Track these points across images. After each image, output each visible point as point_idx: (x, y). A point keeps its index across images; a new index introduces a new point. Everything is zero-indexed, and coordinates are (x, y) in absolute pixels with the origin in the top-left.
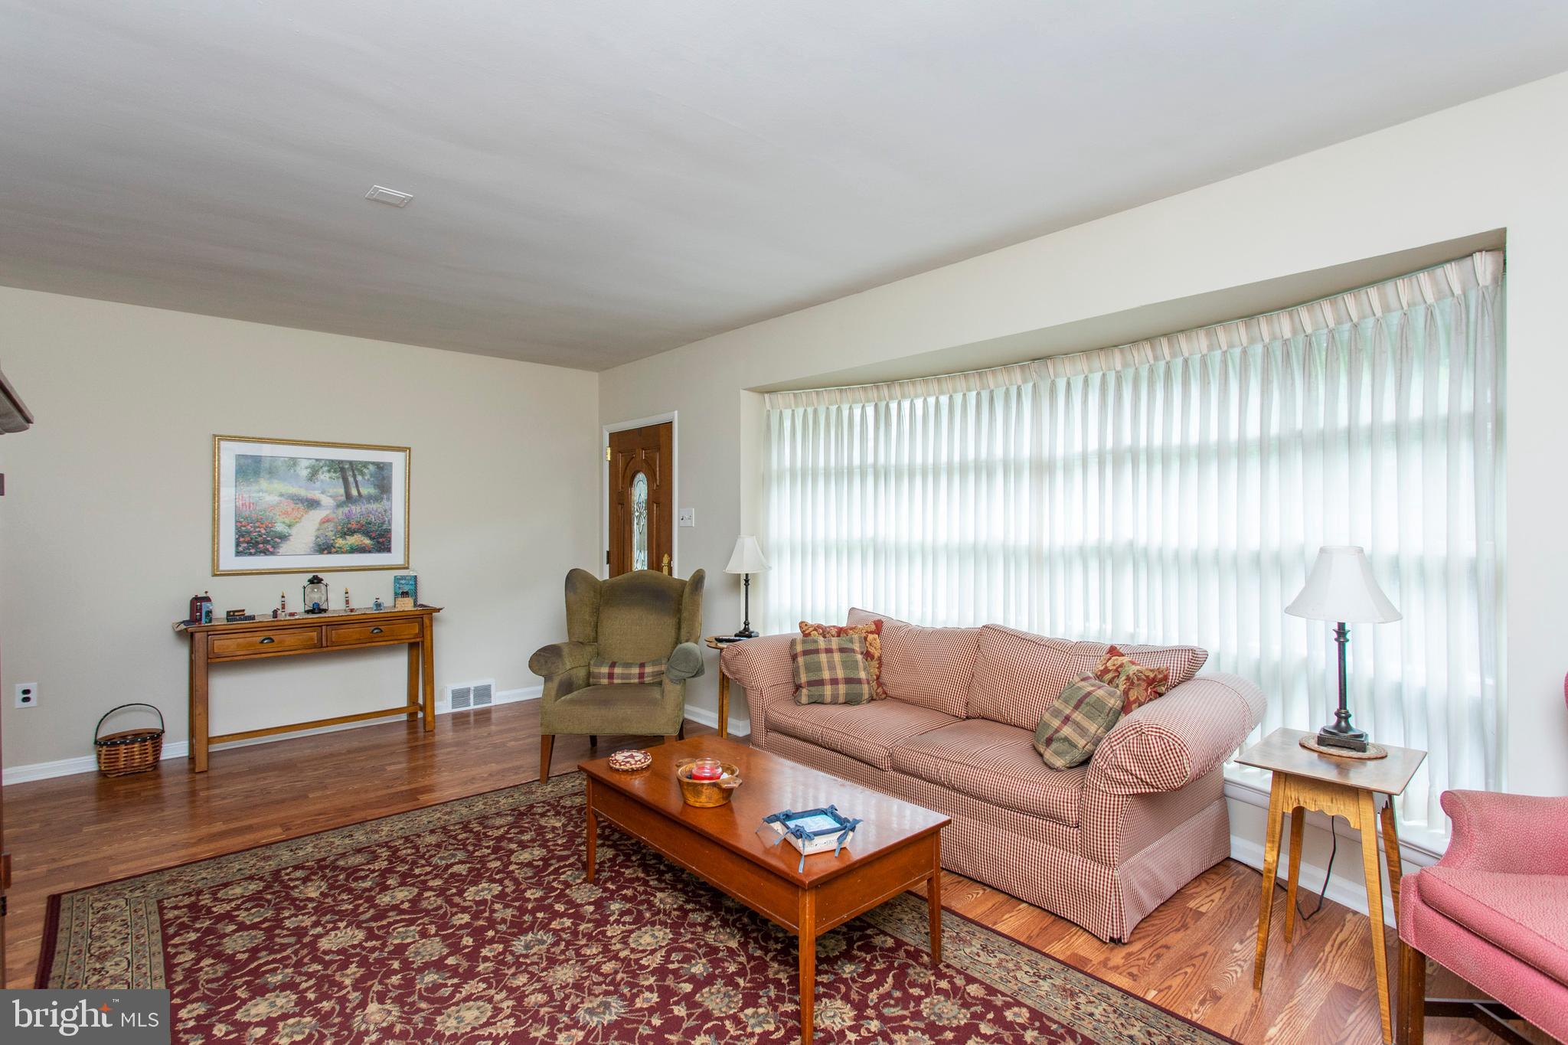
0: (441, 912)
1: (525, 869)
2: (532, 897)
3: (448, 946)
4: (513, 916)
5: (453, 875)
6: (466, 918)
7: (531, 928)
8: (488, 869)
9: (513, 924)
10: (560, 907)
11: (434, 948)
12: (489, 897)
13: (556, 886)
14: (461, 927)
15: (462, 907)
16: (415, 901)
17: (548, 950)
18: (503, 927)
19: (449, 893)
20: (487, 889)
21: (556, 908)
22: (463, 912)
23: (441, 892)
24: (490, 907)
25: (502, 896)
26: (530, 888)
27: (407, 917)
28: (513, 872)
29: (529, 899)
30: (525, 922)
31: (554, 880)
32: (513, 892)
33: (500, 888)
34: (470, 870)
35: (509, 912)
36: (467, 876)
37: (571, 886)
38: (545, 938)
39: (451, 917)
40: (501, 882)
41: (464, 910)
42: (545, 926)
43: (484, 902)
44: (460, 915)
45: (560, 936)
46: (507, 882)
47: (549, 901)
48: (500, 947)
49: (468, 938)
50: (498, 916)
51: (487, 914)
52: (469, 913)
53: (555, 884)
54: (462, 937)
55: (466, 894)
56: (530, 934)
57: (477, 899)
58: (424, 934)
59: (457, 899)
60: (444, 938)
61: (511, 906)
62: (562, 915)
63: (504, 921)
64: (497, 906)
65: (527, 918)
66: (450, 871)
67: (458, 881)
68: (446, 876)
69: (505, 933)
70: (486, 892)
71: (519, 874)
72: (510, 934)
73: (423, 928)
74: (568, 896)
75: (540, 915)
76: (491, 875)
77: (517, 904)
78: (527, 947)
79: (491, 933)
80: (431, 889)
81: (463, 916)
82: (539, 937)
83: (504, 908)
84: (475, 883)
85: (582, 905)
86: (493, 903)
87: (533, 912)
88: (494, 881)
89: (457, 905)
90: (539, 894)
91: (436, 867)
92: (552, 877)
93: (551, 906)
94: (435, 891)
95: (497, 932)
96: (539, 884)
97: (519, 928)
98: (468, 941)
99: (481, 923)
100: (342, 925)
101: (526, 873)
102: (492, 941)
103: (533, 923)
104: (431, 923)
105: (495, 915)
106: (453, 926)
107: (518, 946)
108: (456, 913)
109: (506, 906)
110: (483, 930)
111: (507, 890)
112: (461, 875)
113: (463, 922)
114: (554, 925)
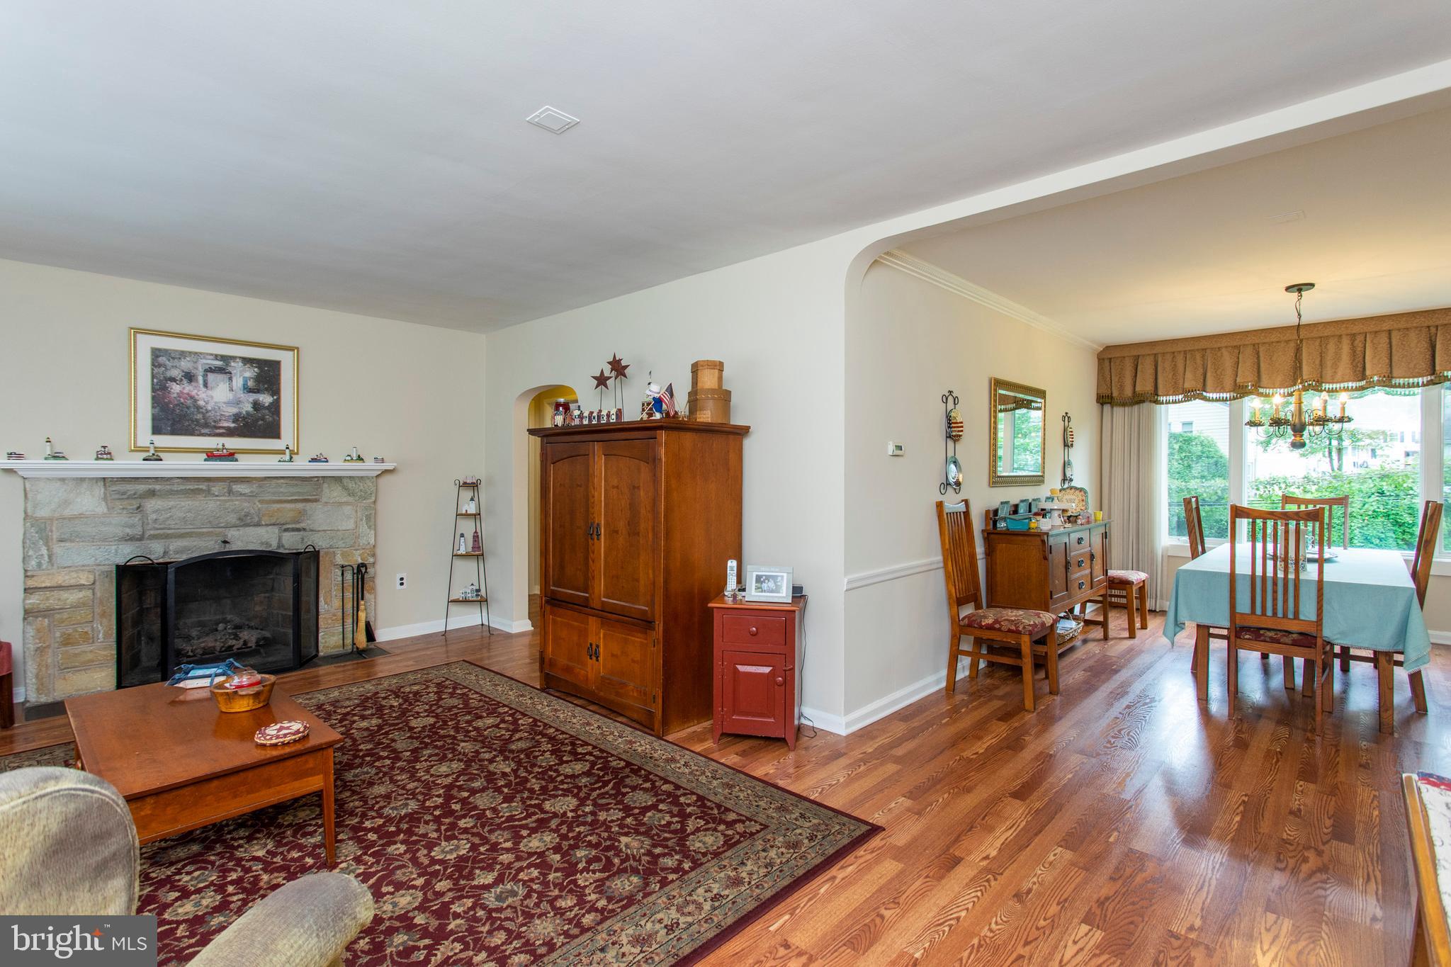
0: (487, 829)
1: (404, 879)
2: (399, 845)
3: (470, 803)
4: (419, 827)
5: (490, 868)
6: (462, 823)
7: (402, 818)
8: (450, 877)
9: (419, 820)
10: (372, 836)
11: (482, 801)
12: (443, 843)
13: (371, 859)
14: (464, 816)
15: (468, 833)
16: (517, 838)
17: (389, 803)
18: (428, 817)
19: (487, 847)
20: (447, 852)
21: (375, 835)
22: (466, 828)
23: (494, 847)
24: (441, 834)
25: (430, 846)
26: (400, 855)
27: (517, 823)
28: (420, 875)
29: (402, 843)
30: (407, 823)
31: (371, 867)
32: (418, 850)
33: (433, 854)
34: (471, 876)
35: (422, 831)
36: (473, 868)
37: (353, 859)
38: (391, 811)
39: (477, 823)
40: (433, 861)
41: (466, 831)
42: (389, 820)
43: (448, 839)
44: (469, 826)
45: (377, 813)
46: (426, 862)
47: (381, 842)
48: (428, 804)
49: (456, 809)
50: (432, 826)
51: (443, 828)
52: (461, 829)
53: (372, 860)
54: (461, 809)
55: (469, 845)
56: (403, 814)
57: (455, 842)
58: (494, 810)
59: (477, 840)
60: (476, 808)
61: (420, 836)
62: (372, 829)
63: (427, 823)
64: (435, 835)
65: (405, 826)
66: (496, 874)
67: (482, 861)
68: (498, 867)
69: (425, 814)
70: (447, 849)
71: (411, 873)
72: (420, 813)
73: (497, 814)
74: (360, 848)
75: (393, 829)
76: (445, 869)
77: (414, 838)
78: (407, 805)
79: (437, 813)
80: (508, 850)
81: (465, 825)
82: (395, 812)
83: (427, 834)
84: (461, 859)
85: (350, 839)
86: (439, 838)
87: (399, 831)
88: (441, 862)
89: (474, 835)
90: (391, 849)
91: (515, 879)
92: (373, 870)
93: (380, 838)
94: (503, 849)
95: (432, 814)
96: (391, 859)
97: (413, 818)
98: (456, 807)
99: (447, 821)
100: (570, 814)
101: (404, 874)
102: (436, 807)
103: (399, 822)
104: (492, 818)
105: (435, 827)
106: (472, 817)
107: (413, 805)
108: (472, 827)
109: (425, 835)
110: (444, 815)
111: (425, 852)
112: (482, 869)
113: (463, 821)
114: (381, 821)
